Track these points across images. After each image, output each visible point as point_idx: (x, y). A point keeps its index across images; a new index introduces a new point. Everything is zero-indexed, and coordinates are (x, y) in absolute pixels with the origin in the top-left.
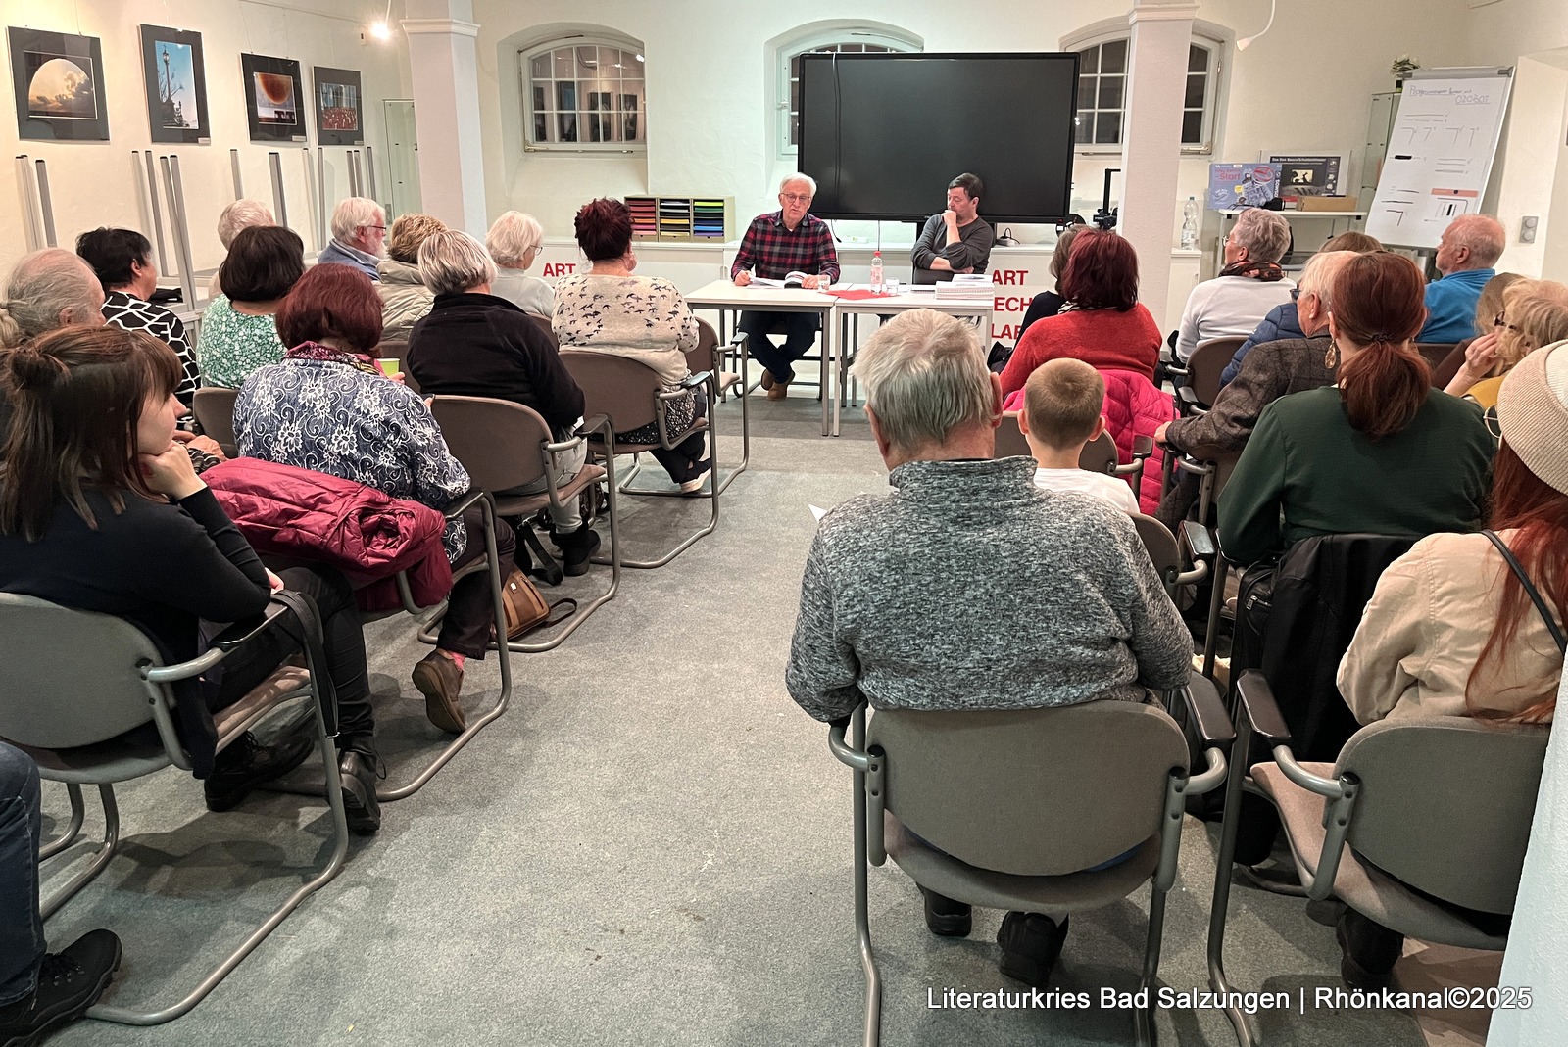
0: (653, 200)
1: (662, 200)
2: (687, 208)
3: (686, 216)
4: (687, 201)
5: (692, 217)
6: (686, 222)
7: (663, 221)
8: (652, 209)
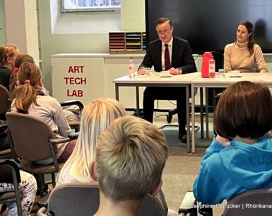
0: (123, 33)
1: (127, 34)
2: (140, 37)
3: (139, 41)
4: (139, 33)
5: (142, 41)
6: (139, 44)
7: (128, 44)
8: (122, 38)
